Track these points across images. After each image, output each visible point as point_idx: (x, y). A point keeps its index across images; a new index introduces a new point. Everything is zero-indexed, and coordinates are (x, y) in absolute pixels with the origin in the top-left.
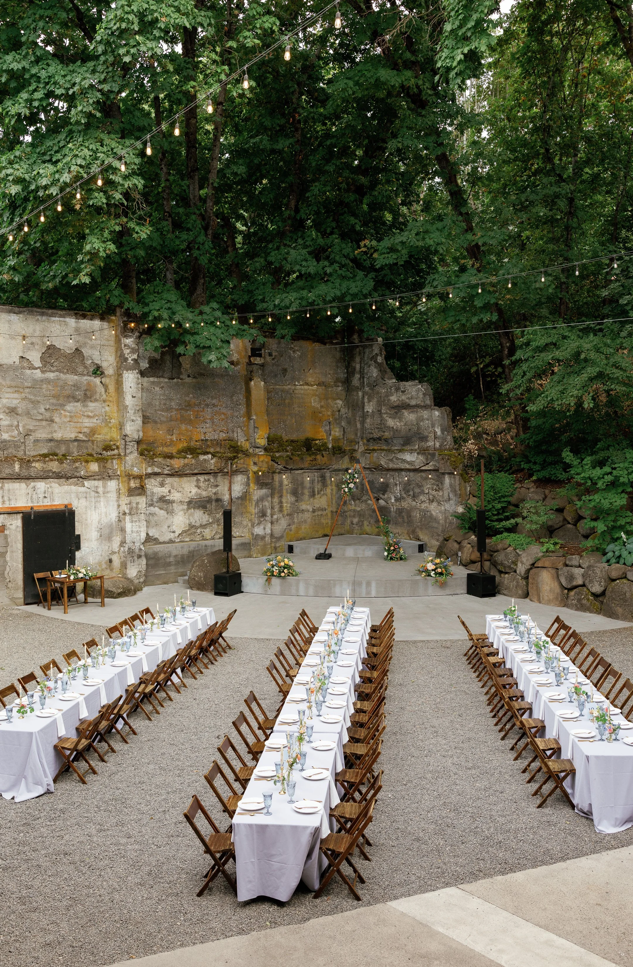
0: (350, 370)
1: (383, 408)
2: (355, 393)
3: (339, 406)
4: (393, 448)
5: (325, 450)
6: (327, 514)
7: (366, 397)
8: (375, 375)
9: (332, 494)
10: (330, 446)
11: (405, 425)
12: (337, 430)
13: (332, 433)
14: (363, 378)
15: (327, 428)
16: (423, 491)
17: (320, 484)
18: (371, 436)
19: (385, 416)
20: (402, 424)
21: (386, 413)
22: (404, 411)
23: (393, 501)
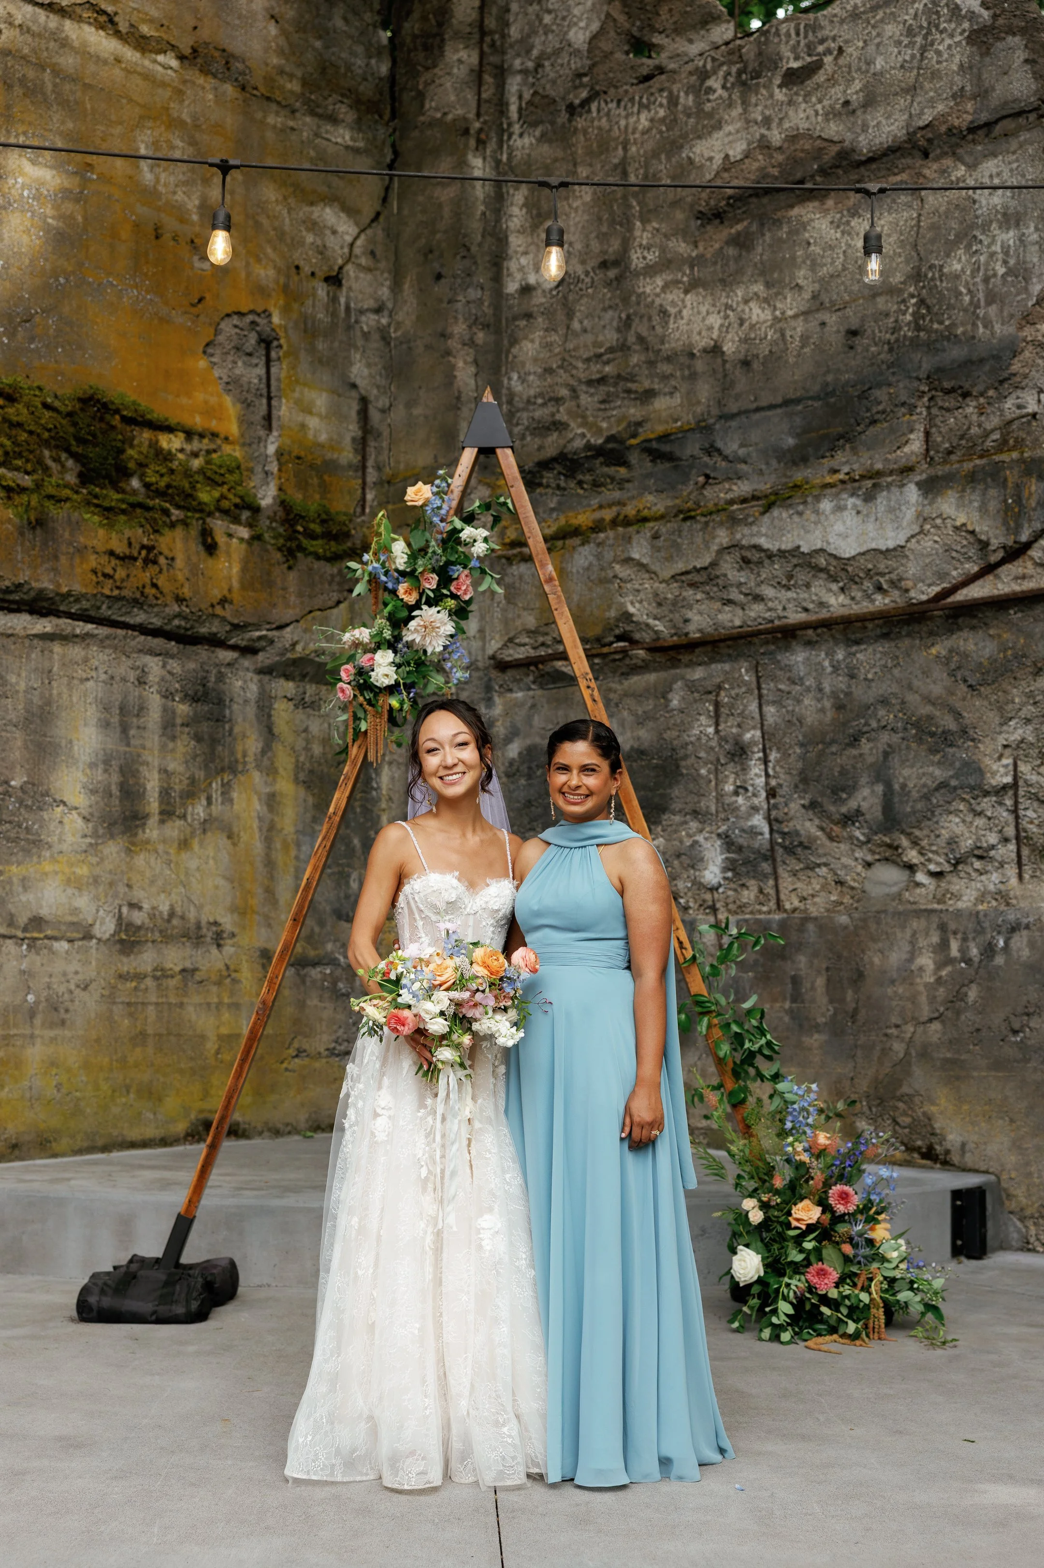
0: (412, 26)
1: (642, 235)
2: (444, 167)
3: (337, 248)
4: (717, 494)
5: (232, 515)
6: (229, 973)
7: (518, 197)
8: (579, 37)
9: (270, 831)
10: (267, 497)
11: (817, 304)
12: (321, 401)
13: (284, 410)
14: (501, 73)
15: (254, 374)
16: (974, 768)
17: (184, 745)
18: (552, 444)
19: (651, 287)
20: (790, 304)
21: (666, 263)
22: (806, 212)
23: (712, 873)
